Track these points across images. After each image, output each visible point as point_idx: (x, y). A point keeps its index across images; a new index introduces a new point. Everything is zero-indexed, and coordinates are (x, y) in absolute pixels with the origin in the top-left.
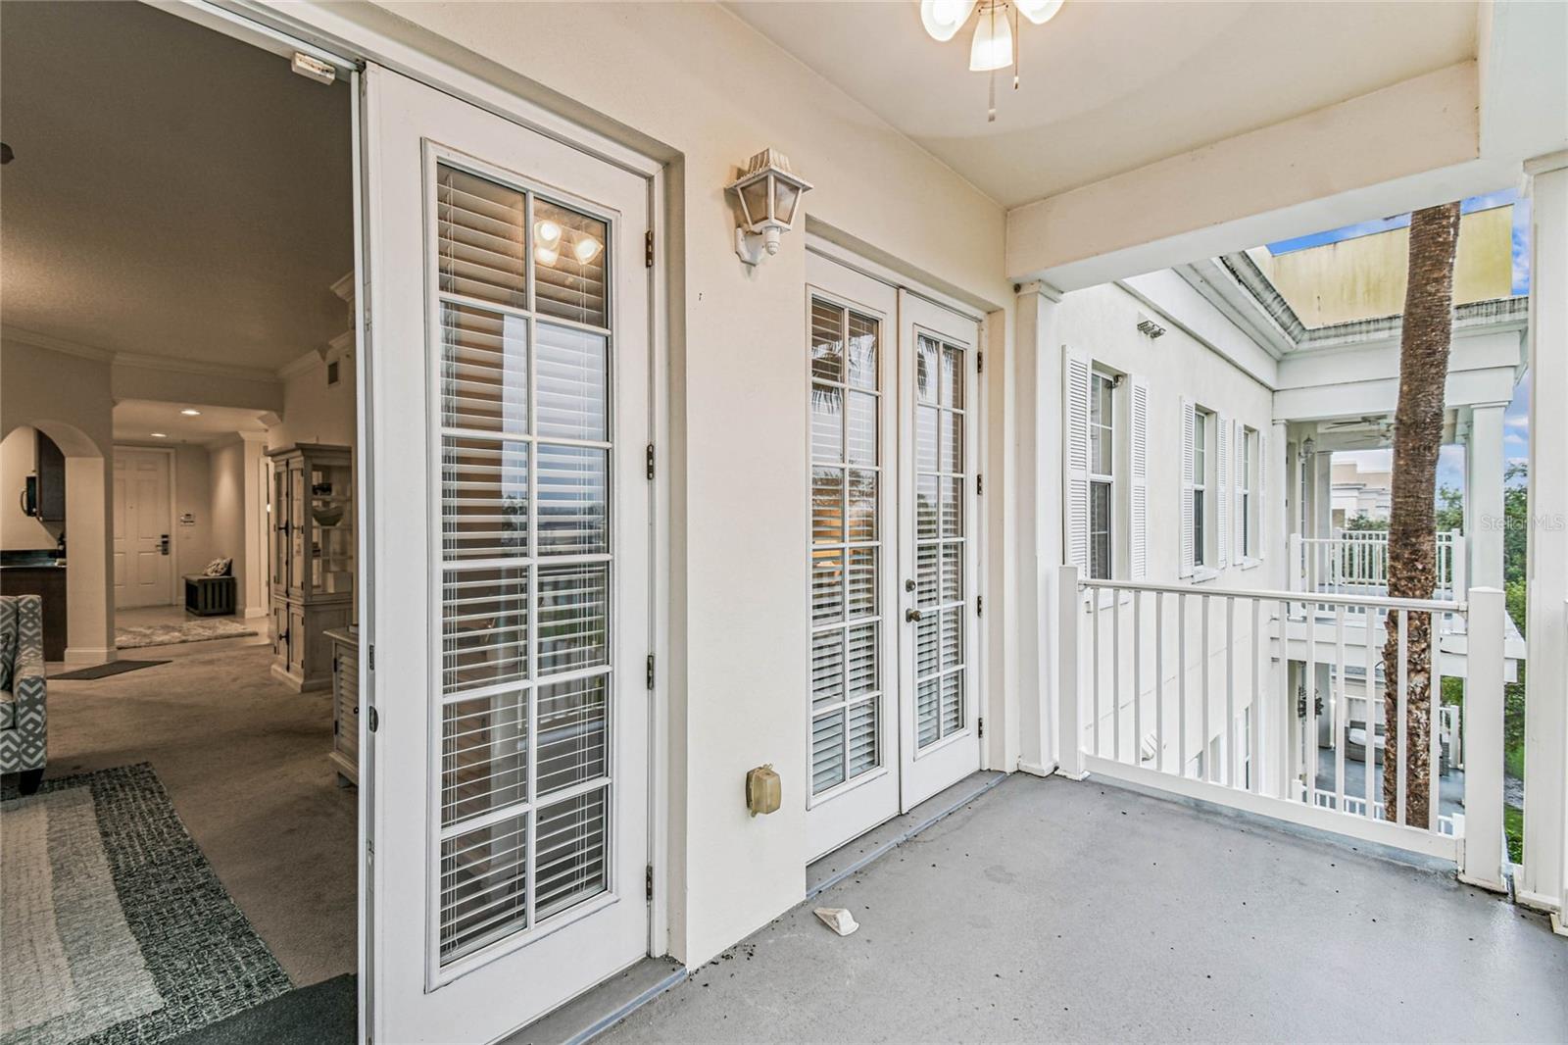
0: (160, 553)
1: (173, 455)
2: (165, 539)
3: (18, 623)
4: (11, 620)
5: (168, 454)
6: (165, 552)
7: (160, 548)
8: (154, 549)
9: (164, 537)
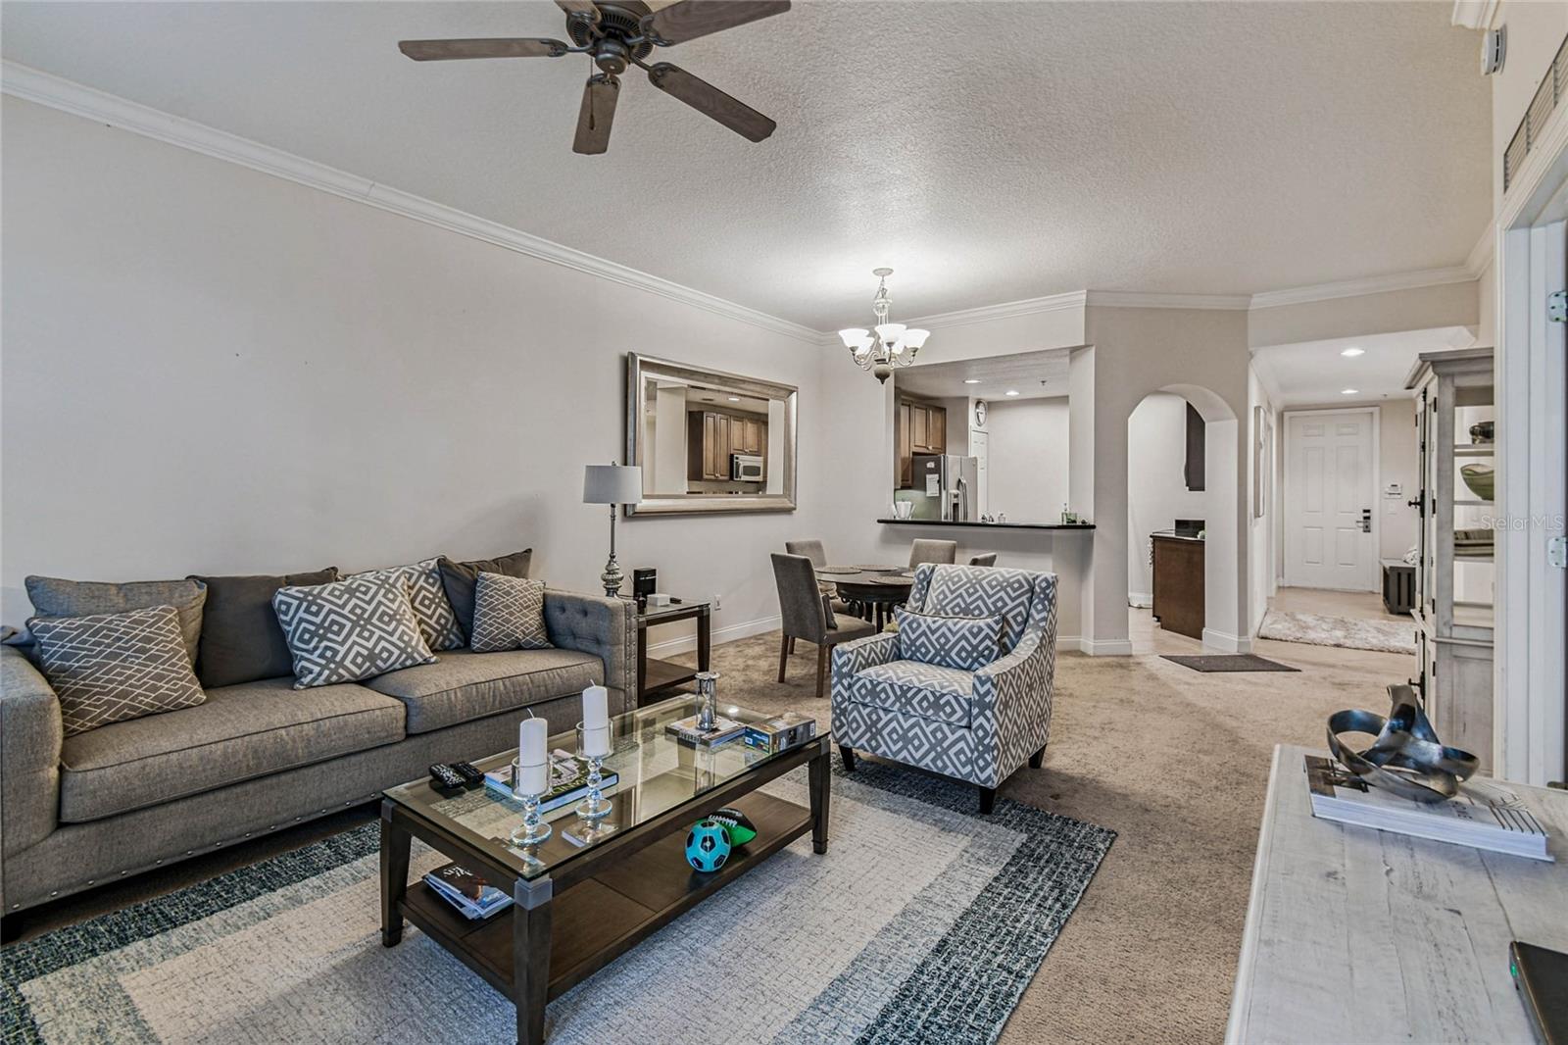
0: (1362, 529)
1: (1376, 417)
2: (1367, 514)
3: (1031, 603)
4: (1024, 598)
5: (1372, 413)
6: (1367, 529)
7: (1361, 525)
8: (1354, 525)
9: (1365, 511)
